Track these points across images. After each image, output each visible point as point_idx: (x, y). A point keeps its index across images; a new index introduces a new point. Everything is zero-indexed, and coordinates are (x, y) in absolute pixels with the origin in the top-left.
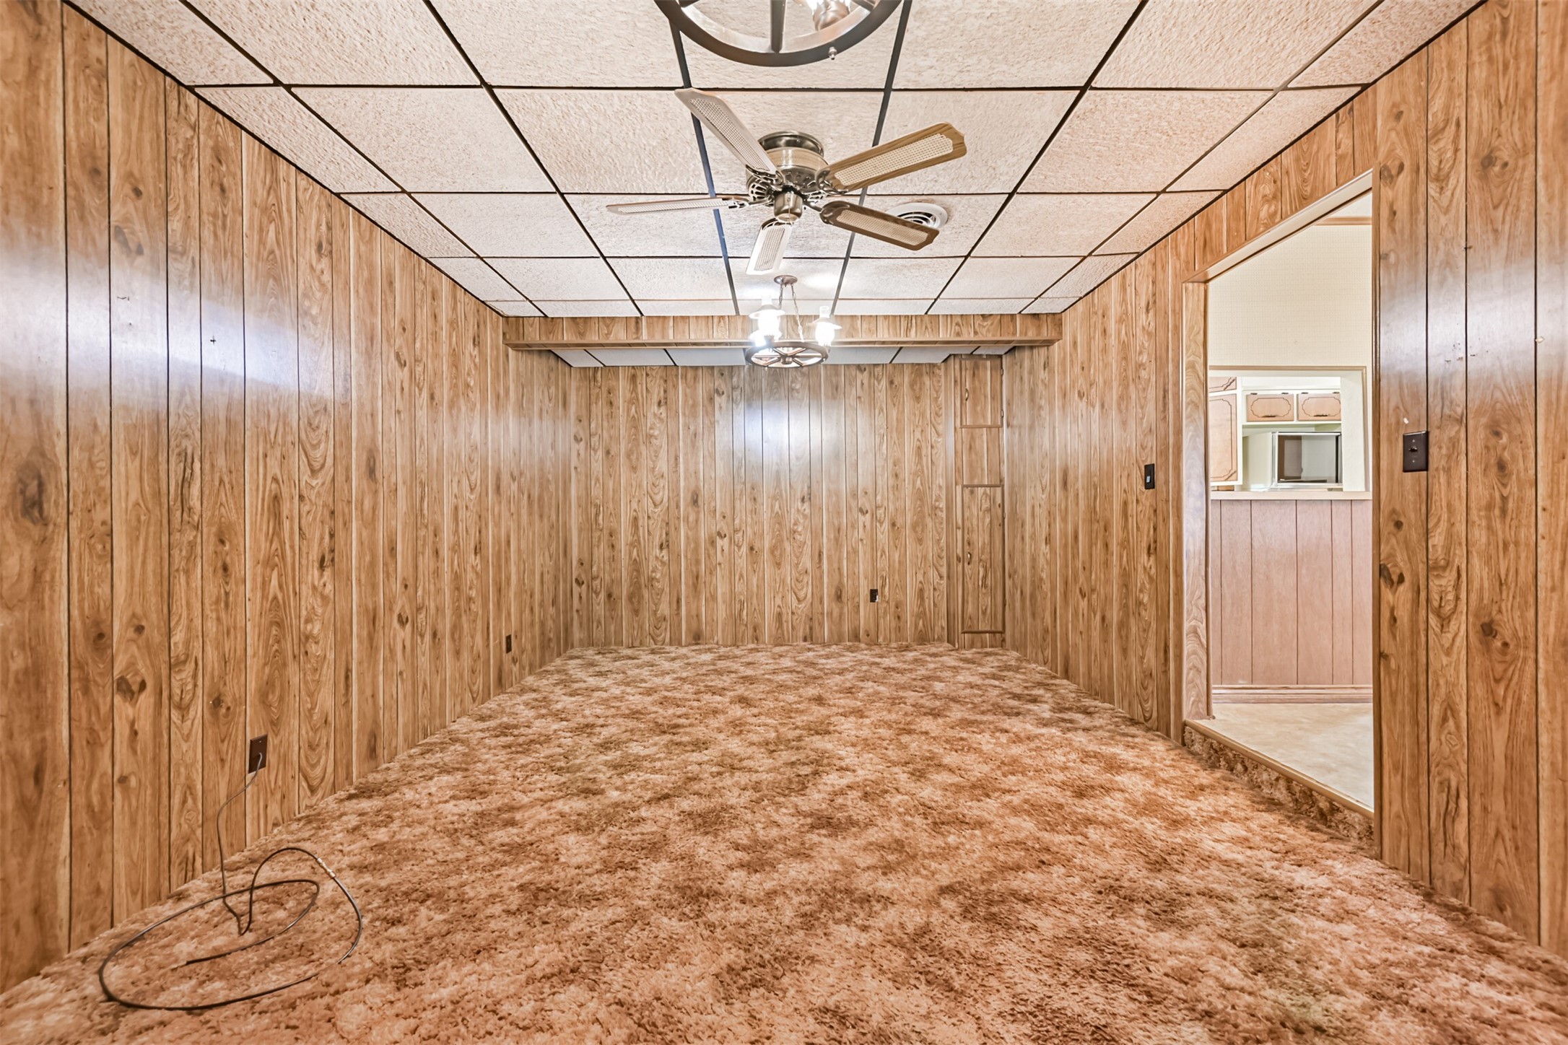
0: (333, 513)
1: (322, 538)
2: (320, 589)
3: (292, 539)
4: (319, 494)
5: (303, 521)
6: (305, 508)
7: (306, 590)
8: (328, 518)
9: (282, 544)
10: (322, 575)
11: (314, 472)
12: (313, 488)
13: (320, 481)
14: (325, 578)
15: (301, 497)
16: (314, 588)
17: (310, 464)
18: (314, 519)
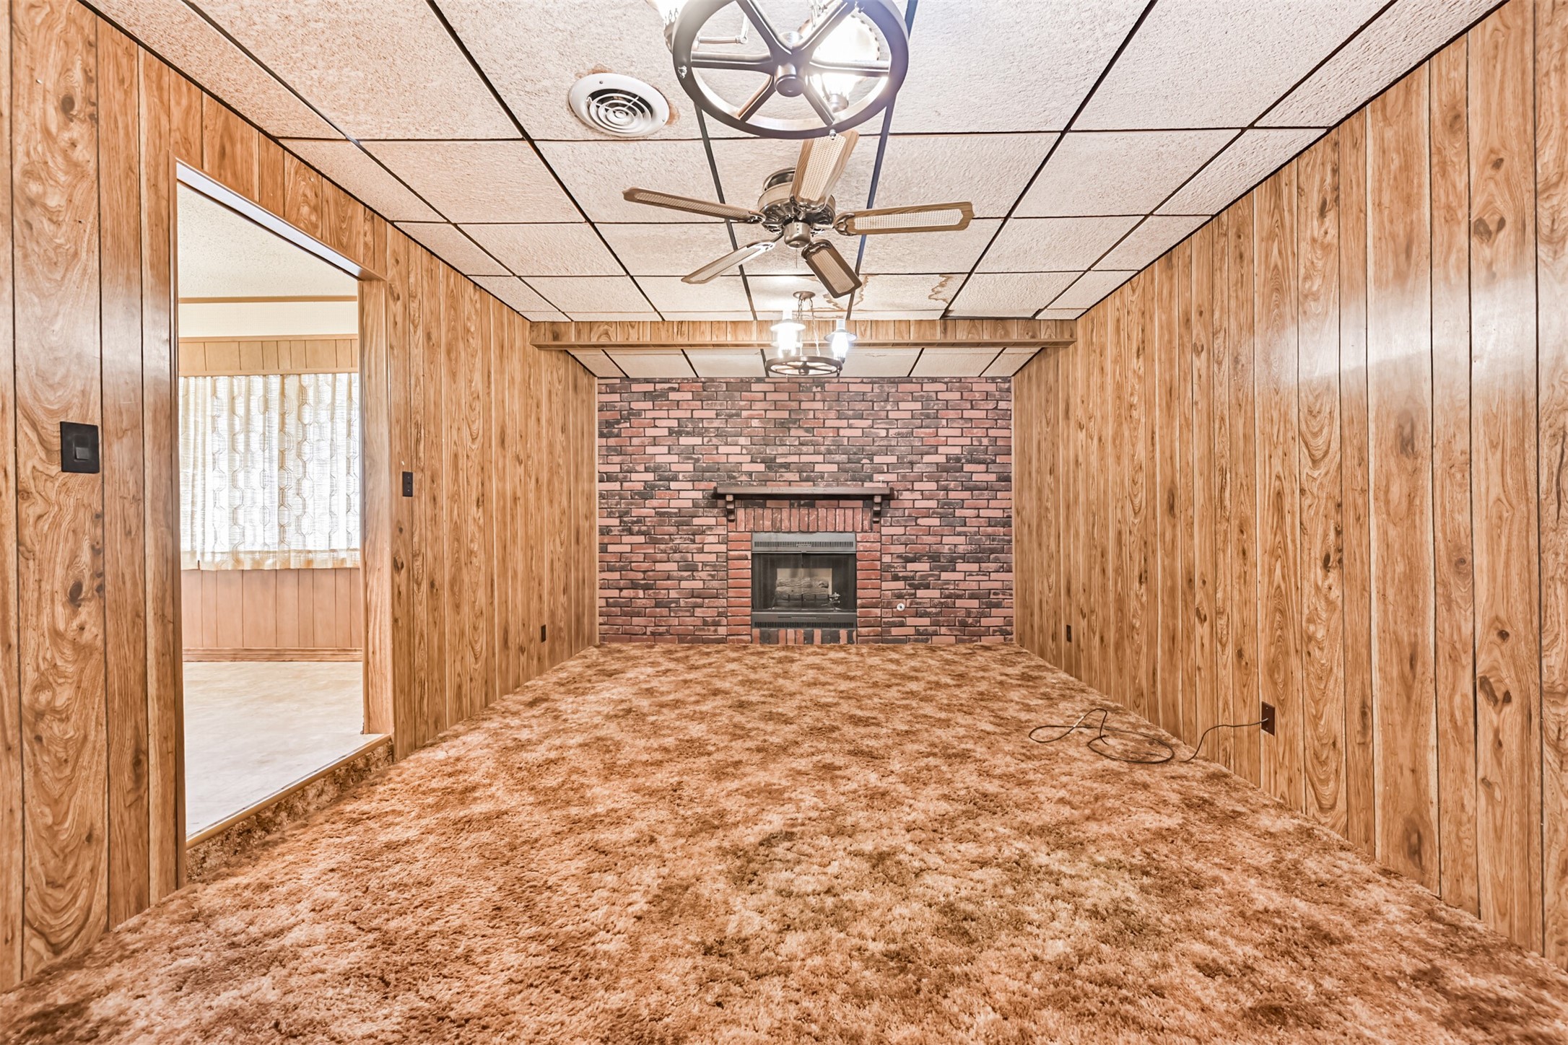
0: (1339, 505)
1: (1326, 535)
2: (1325, 590)
3: (1293, 534)
4: (1321, 485)
5: (1304, 515)
6: (1307, 502)
7: (1308, 588)
8: (1333, 512)
9: (1285, 537)
10: (1326, 577)
11: (1315, 462)
12: (1315, 479)
13: (1323, 471)
14: (1330, 581)
15: (1302, 491)
16: (1317, 588)
17: (1311, 455)
18: (1317, 513)
